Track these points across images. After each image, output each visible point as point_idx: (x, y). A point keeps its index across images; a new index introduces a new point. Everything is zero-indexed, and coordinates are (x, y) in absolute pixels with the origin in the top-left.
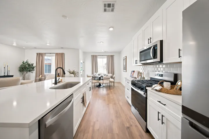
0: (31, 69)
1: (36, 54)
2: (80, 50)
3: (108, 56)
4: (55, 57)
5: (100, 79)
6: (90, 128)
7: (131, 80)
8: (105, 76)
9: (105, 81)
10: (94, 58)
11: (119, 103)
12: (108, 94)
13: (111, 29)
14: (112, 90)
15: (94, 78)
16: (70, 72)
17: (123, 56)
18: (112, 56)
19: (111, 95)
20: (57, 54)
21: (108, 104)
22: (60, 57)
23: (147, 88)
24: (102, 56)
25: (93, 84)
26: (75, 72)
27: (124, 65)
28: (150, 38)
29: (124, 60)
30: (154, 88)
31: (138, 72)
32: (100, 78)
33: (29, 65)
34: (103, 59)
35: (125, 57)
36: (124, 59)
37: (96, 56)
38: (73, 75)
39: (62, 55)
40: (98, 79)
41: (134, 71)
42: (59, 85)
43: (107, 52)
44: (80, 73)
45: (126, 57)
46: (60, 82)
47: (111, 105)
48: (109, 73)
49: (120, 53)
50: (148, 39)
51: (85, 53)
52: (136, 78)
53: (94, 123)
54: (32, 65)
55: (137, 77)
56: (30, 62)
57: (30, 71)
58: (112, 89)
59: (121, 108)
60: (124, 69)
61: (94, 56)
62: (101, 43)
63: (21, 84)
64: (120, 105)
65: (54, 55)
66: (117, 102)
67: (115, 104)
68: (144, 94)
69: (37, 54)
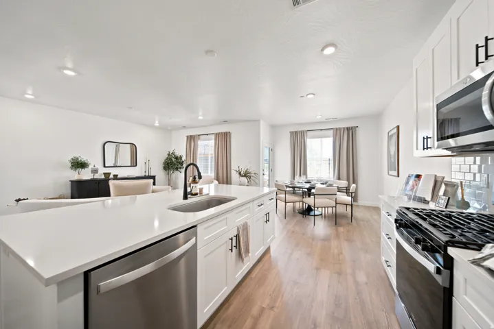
0: (179, 166)
1: (186, 138)
2: (262, 122)
3: (337, 129)
4: (213, 141)
5: (309, 193)
6: (246, 321)
7: (397, 208)
8: (324, 186)
9: (319, 201)
10: (298, 139)
11: (354, 275)
12: (326, 239)
13: (329, 51)
14: (341, 229)
15: (294, 190)
16: (240, 174)
17: (389, 126)
18: (351, 131)
19: (334, 243)
20: (217, 135)
21: (318, 269)
22: (223, 139)
23: (452, 251)
24: (319, 131)
25: (290, 205)
26: (250, 173)
27: (392, 153)
28: (487, 39)
29: (390, 138)
30: (484, 259)
31: (436, 182)
32: (309, 189)
33: (177, 158)
34: (324, 139)
35: (395, 130)
36: (392, 135)
37: (303, 133)
38: (244, 180)
39: (227, 135)
40: (304, 194)
41: (418, 177)
42: (191, 200)
43: (335, 120)
44: (261, 174)
45: (398, 127)
46: (196, 194)
47: (325, 275)
48: (339, 179)
49: (376, 118)
50: (477, 47)
51: (274, 128)
52: (426, 202)
53: (262, 310)
54: (181, 157)
55: (428, 198)
56: (178, 154)
57: (177, 169)
58: (341, 225)
59: (359, 293)
60: (389, 169)
61: (296, 132)
62: (309, 96)
63: (153, 192)
64: (356, 283)
65: (213, 137)
66: (349, 271)
67: (339, 273)
68: (438, 271)
69: (188, 137)
